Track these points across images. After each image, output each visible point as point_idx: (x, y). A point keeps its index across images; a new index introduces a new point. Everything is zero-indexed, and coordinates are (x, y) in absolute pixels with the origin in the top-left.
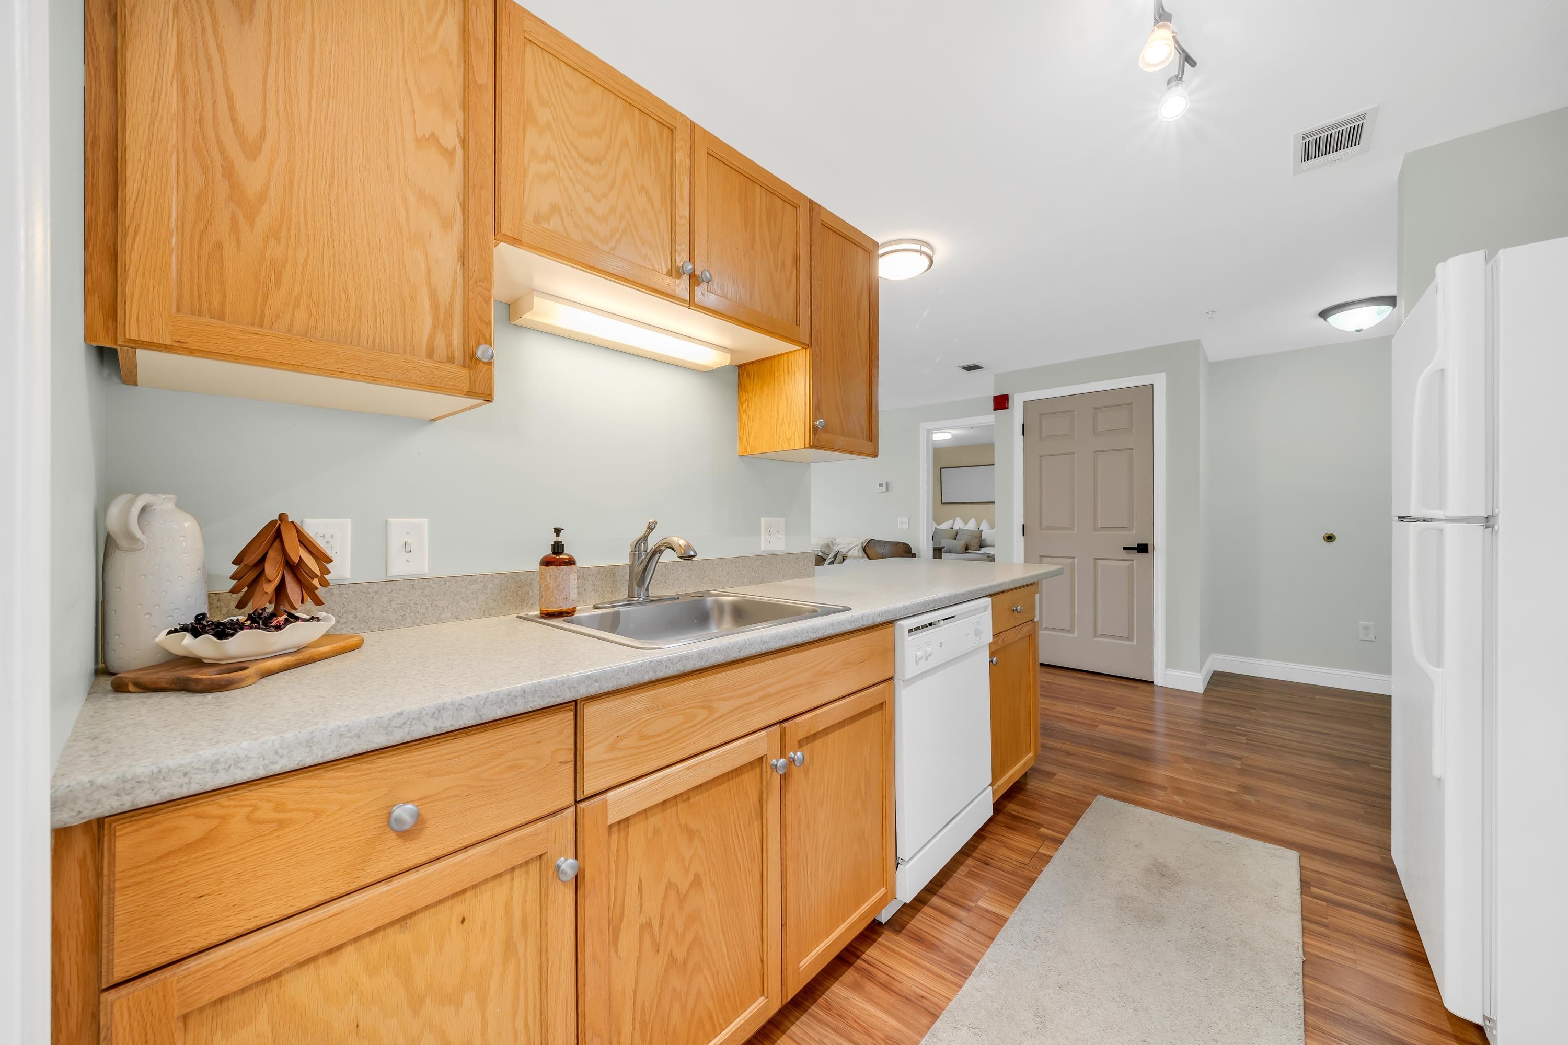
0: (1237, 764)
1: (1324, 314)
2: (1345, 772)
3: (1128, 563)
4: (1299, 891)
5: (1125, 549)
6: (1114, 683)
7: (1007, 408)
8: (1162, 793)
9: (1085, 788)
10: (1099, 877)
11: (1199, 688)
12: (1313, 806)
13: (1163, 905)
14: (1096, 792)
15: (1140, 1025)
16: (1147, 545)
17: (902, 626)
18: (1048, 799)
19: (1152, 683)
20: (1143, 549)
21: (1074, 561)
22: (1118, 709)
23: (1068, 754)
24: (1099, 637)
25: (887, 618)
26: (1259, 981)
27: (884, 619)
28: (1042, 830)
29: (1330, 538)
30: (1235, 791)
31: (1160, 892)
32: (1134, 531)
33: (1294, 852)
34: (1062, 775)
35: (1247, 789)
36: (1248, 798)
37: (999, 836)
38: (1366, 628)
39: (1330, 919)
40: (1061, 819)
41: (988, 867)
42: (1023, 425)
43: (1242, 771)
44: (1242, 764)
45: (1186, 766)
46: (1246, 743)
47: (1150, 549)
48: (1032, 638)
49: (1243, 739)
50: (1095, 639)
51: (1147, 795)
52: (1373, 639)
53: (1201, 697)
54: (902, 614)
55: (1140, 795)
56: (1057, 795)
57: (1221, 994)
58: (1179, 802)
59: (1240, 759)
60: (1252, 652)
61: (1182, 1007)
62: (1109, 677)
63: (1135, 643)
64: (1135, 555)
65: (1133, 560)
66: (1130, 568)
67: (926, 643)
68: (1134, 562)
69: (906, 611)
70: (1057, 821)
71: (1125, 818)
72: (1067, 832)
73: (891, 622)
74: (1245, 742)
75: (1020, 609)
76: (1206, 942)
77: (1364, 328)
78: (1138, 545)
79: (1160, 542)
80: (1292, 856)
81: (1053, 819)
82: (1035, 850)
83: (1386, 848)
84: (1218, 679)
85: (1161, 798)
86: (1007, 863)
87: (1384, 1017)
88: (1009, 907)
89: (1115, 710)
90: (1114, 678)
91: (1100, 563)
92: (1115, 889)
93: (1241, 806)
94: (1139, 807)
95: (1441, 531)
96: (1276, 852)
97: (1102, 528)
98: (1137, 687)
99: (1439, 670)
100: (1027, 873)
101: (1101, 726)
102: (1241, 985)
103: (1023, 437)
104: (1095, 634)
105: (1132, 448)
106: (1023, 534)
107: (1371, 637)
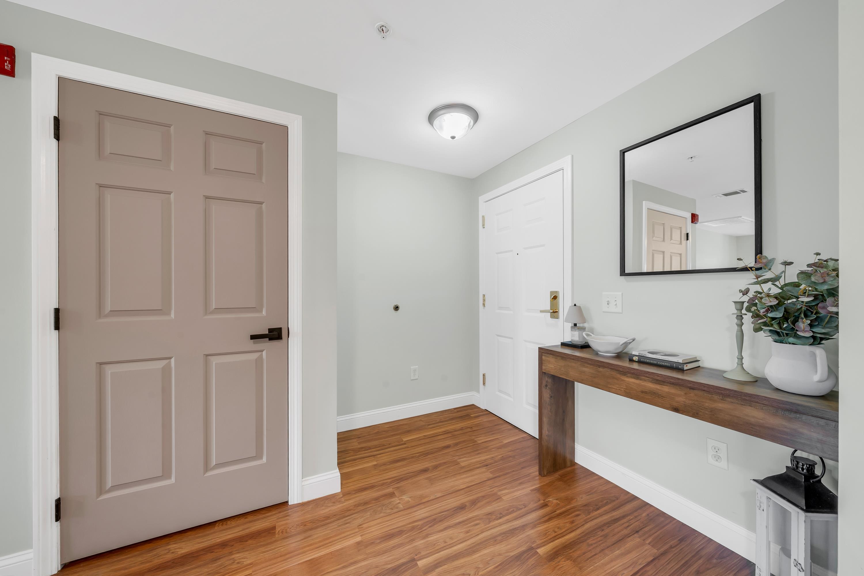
3: (255, 356)
5: (253, 337)
7: (12, 74)
11: (338, 487)
16: (281, 329)
19: (286, 503)
20: (275, 335)
21: (170, 363)
24: (212, 469)
29: (396, 308)
32: (264, 312)
38: (414, 371)
42: (56, 120)
47: (284, 333)
50: (206, 474)
63: (264, 460)
64: (266, 345)
65: (262, 351)
66: (259, 362)
68: (264, 353)
78: (269, 329)
79: (295, 322)
91: (214, 360)
97: (218, 310)
98: (269, 517)
103: (55, 141)
104: (207, 468)
105: (261, 203)
106: (57, 327)
107: (416, 377)
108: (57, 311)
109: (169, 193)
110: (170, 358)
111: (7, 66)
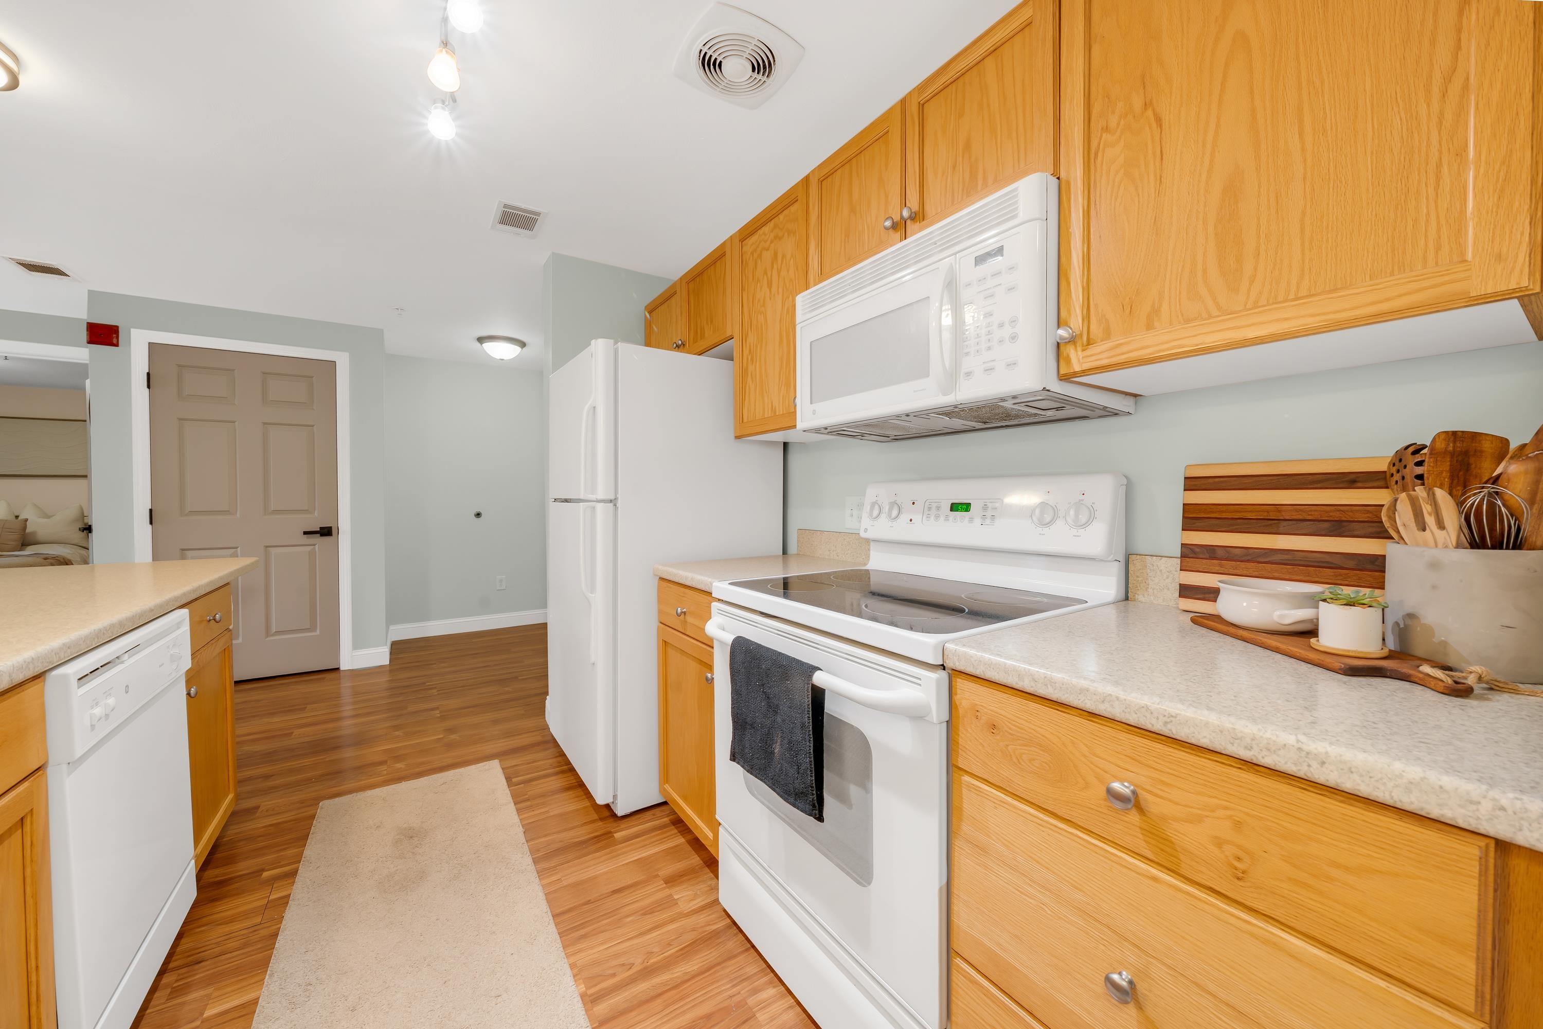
0: (437, 713)
1: (481, 340)
2: (506, 689)
3: (309, 548)
4: (507, 787)
5: (305, 533)
6: (296, 682)
7: (117, 345)
8: (384, 767)
9: (302, 803)
10: (352, 878)
11: (385, 660)
12: (496, 722)
13: (420, 862)
14: (316, 801)
15: (437, 973)
16: (330, 527)
17: (65, 677)
18: (259, 839)
19: (338, 669)
20: (326, 532)
21: (236, 552)
22: (309, 707)
23: (267, 777)
24: (273, 635)
25: (37, 670)
26: (504, 867)
27: (30, 674)
28: (266, 874)
29: (478, 515)
30: (442, 736)
31: (414, 853)
32: (316, 514)
33: (496, 760)
34: (266, 803)
35: (450, 731)
36: (453, 737)
37: (205, 919)
38: (501, 581)
39: (529, 793)
40: (285, 849)
41: (203, 964)
42: (148, 374)
43: (443, 718)
44: (440, 712)
45: (397, 733)
46: (438, 694)
47: (334, 531)
48: (227, 651)
49: (434, 692)
50: (267, 639)
51: (371, 776)
52: (504, 588)
53: (388, 668)
54: (62, 656)
55: (364, 780)
56: (270, 828)
57: (485, 896)
58: (401, 768)
59: (437, 708)
60: (423, 616)
61: (462, 929)
62: (287, 678)
63: (318, 632)
64: (318, 540)
65: (314, 545)
66: (312, 553)
67: (105, 693)
68: (317, 546)
69: (69, 650)
70: (282, 854)
71: (358, 808)
72: (298, 859)
73: (39, 677)
74: (436, 693)
75: (221, 617)
76: (462, 867)
77: (505, 359)
78: (320, 528)
79: (344, 523)
80: (495, 764)
81: (275, 856)
82: (265, 901)
83: (546, 728)
84: (398, 648)
85: (385, 772)
86: (231, 940)
87: (571, 834)
88: (254, 985)
89: (307, 708)
90: (298, 676)
91: (273, 551)
92: (372, 879)
93: (450, 746)
94: (367, 791)
95: (594, 508)
96: (485, 767)
97: (277, 512)
98: (323, 678)
99: (593, 595)
100: (264, 933)
101: (297, 732)
102: (495, 879)
103: (147, 390)
104: (268, 633)
105: (313, 426)
106: (151, 523)
107: (504, 587)
108: (151, 511)
109: (234, 422)
110: (237, 548)
111: (115, 341)
